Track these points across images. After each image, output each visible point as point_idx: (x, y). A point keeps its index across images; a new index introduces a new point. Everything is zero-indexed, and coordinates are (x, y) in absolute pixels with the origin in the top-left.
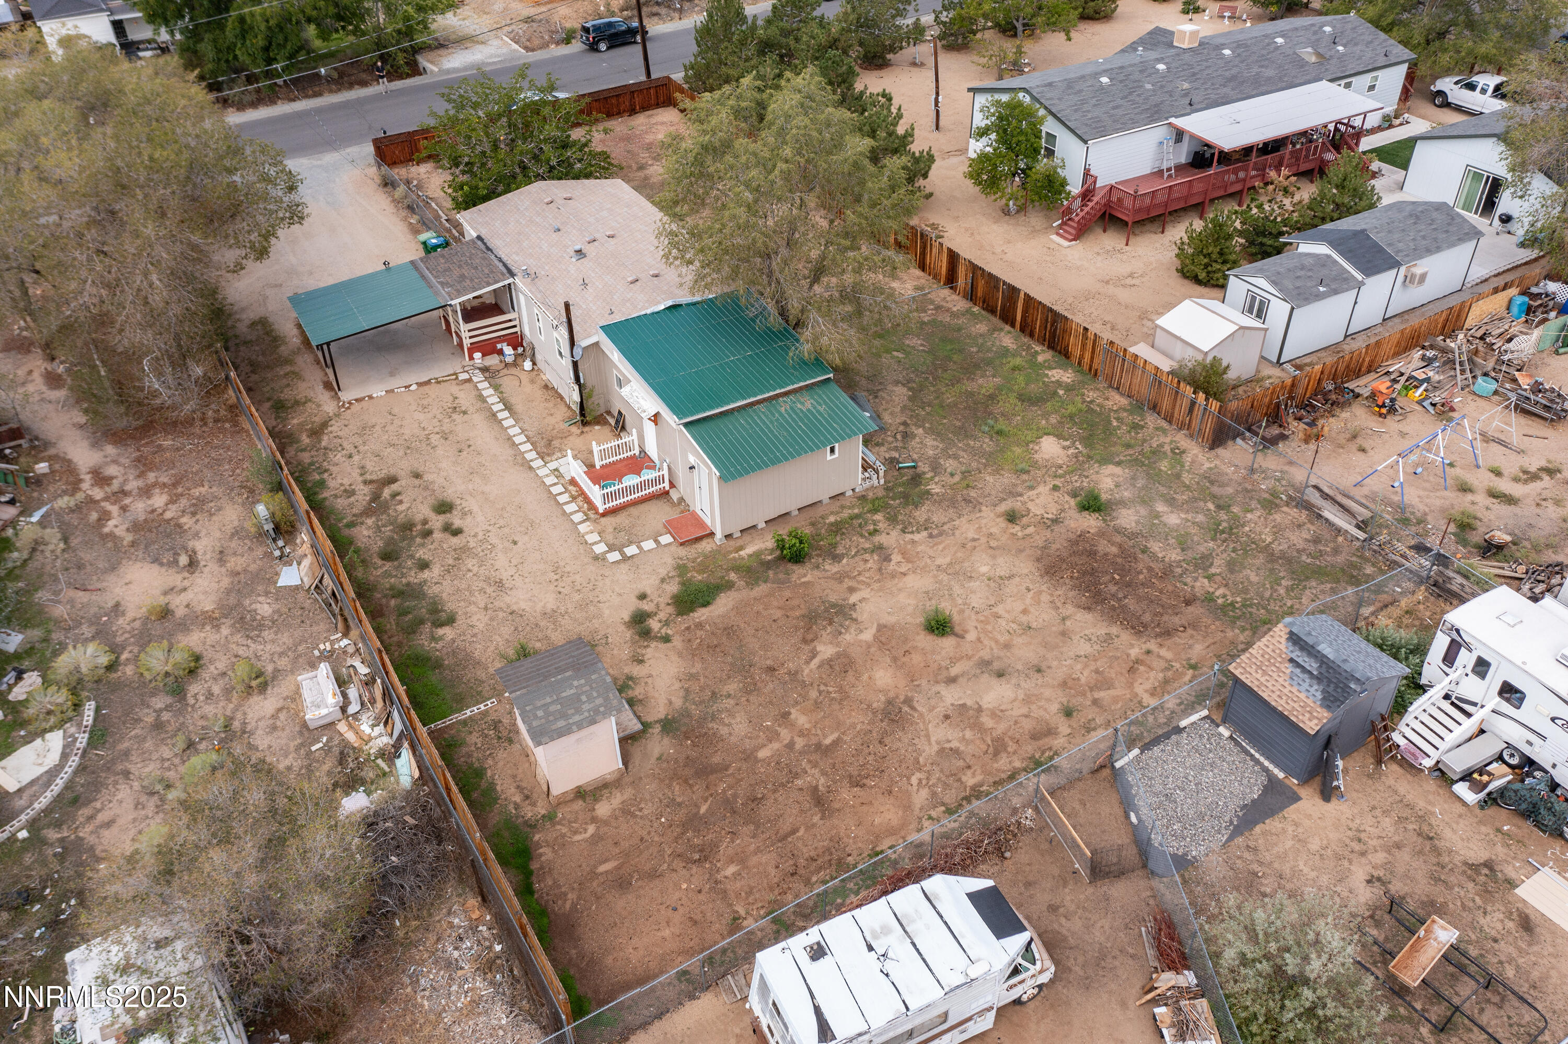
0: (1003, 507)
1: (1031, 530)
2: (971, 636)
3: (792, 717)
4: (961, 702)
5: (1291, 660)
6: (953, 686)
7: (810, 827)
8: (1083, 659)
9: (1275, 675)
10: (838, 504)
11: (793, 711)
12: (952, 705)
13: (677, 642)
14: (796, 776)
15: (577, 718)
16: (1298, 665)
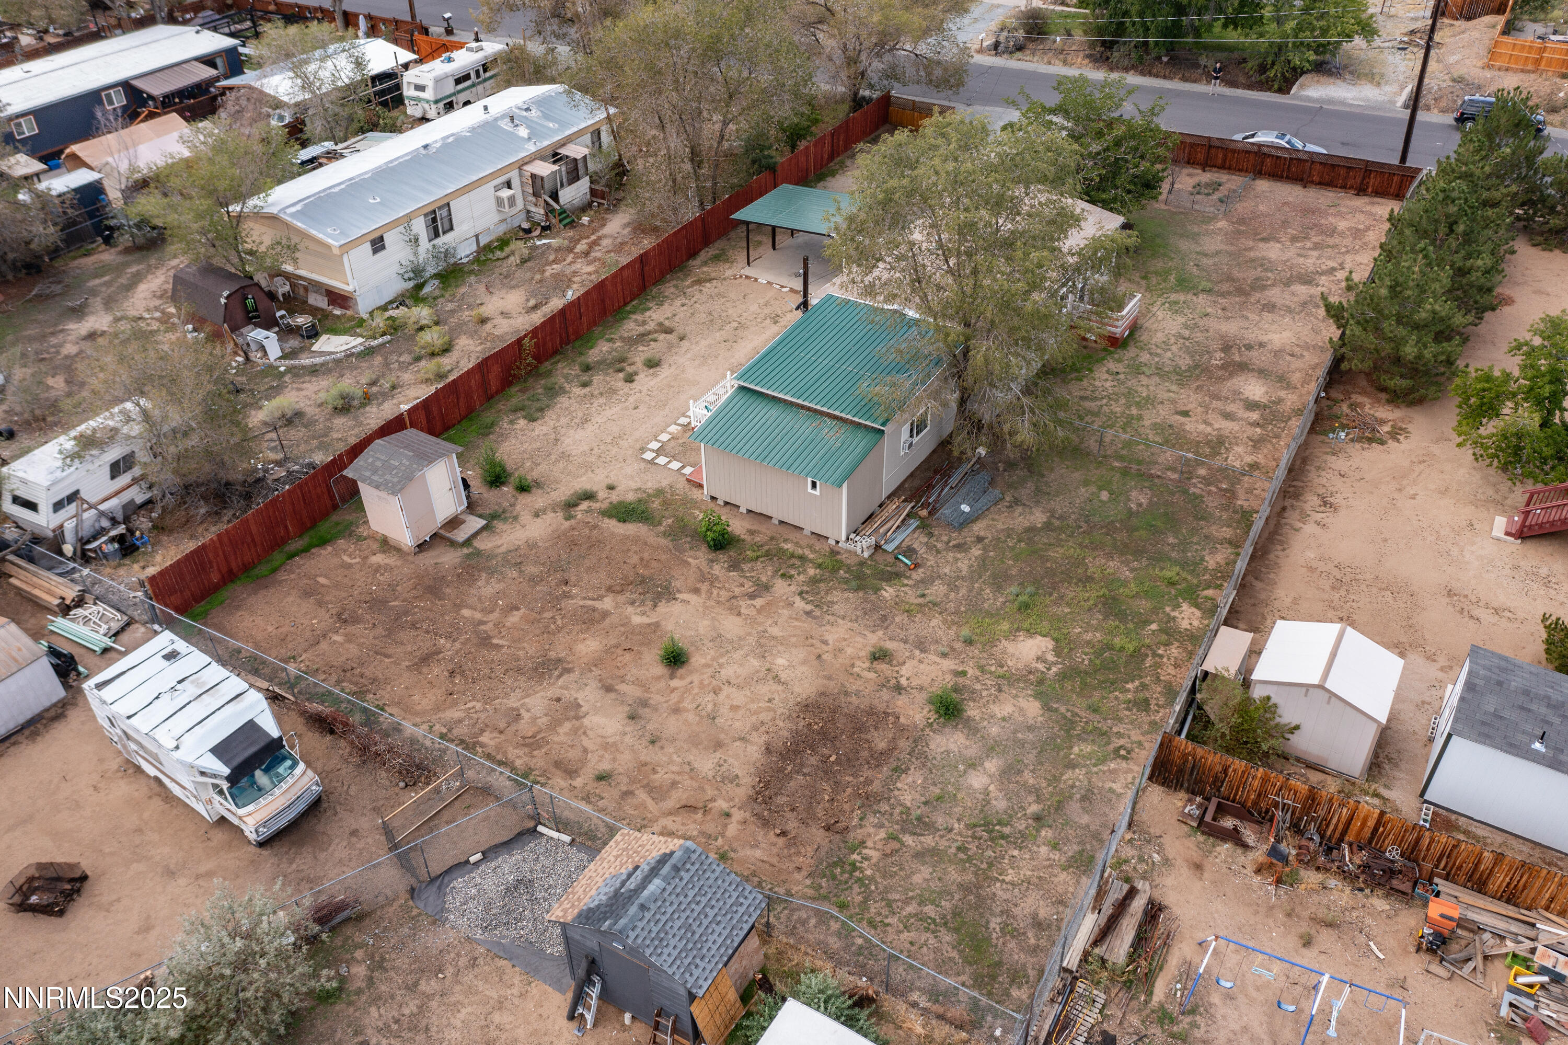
0: (890, 645)
1: (872, 675)
2: (675, 683)
3: (515, 613)
4: (581, 703)
5: (636, 868)
6: (602, 692)
7: (396, 663)
8: (687, 768)
9: (617, 863)
11: (522, 611)
12: (576, 699)
13: (567, 524)
14: (448, 636)
16: (630, 876)
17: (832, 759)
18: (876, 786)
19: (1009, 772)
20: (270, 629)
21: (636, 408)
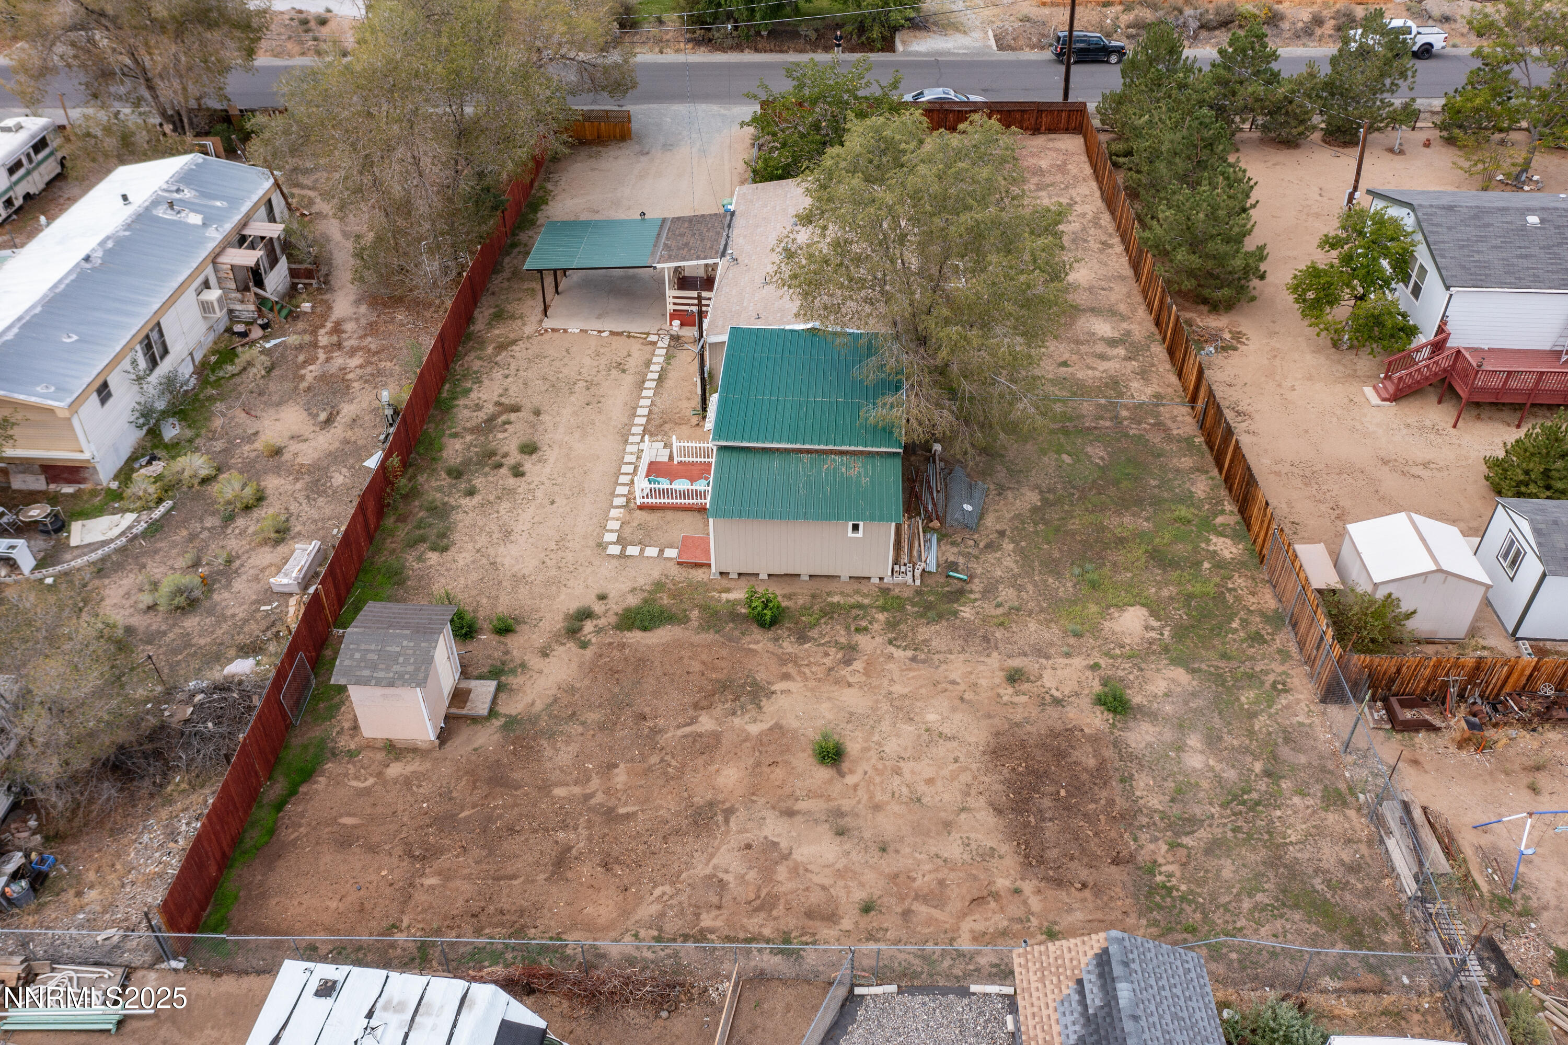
0: (1016, 663)
1: (1023, 699)
2: (850, 780)
3: (616, 771)
4: (775, 840)
5: (1080, 982)
6: (785, 819)
7: (530, 881)
8: (940, 862)
9: (1049, 987)
10: (856, 586)
11: (622, 766)
12: (766, 838)
13: (589, 653)
14: (565, 827)
15: (381, 674)
16: (1081, 992)
17: (1063, 793)
18: (1121, 803)
19: (1212, 741)
20: (333, 905)
21: (553, 503)
